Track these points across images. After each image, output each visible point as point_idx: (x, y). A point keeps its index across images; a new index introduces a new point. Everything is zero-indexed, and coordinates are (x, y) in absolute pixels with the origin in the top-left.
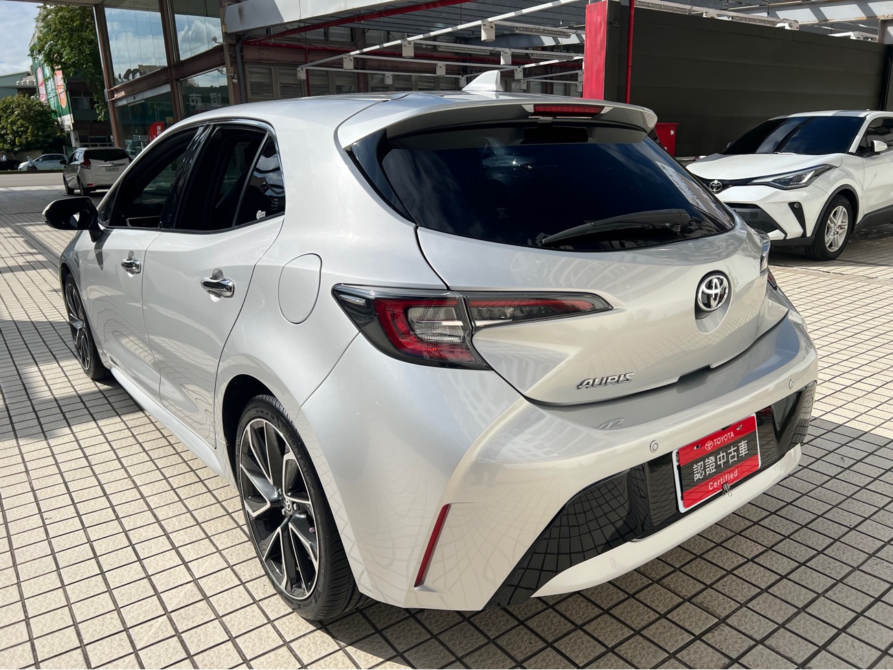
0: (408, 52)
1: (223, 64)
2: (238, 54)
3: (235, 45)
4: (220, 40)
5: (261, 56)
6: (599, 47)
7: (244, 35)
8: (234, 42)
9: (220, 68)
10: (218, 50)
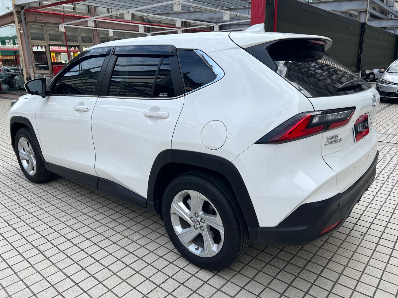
0: (128, 17)
1: (13, 22)
2: (22, 17)
3: (20, 12)
4: (12, 9)
5: (37, 18)
6: (260, 14)
7: (25, 6)
8: (20, 10)
9: (12, 24)
10: (11, 14)
